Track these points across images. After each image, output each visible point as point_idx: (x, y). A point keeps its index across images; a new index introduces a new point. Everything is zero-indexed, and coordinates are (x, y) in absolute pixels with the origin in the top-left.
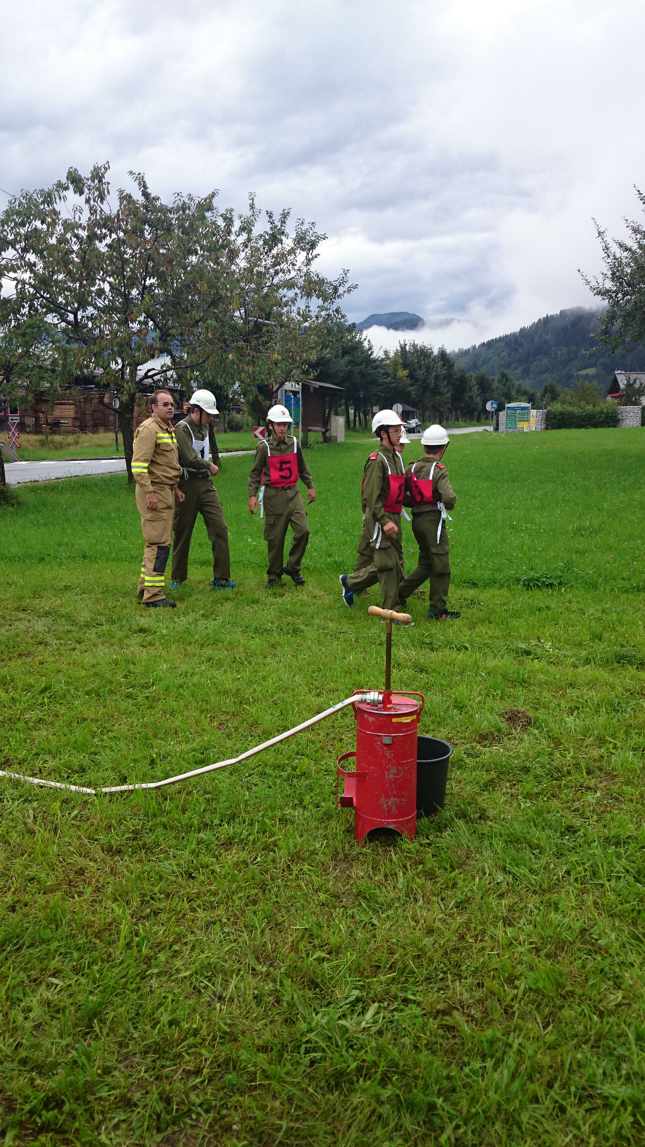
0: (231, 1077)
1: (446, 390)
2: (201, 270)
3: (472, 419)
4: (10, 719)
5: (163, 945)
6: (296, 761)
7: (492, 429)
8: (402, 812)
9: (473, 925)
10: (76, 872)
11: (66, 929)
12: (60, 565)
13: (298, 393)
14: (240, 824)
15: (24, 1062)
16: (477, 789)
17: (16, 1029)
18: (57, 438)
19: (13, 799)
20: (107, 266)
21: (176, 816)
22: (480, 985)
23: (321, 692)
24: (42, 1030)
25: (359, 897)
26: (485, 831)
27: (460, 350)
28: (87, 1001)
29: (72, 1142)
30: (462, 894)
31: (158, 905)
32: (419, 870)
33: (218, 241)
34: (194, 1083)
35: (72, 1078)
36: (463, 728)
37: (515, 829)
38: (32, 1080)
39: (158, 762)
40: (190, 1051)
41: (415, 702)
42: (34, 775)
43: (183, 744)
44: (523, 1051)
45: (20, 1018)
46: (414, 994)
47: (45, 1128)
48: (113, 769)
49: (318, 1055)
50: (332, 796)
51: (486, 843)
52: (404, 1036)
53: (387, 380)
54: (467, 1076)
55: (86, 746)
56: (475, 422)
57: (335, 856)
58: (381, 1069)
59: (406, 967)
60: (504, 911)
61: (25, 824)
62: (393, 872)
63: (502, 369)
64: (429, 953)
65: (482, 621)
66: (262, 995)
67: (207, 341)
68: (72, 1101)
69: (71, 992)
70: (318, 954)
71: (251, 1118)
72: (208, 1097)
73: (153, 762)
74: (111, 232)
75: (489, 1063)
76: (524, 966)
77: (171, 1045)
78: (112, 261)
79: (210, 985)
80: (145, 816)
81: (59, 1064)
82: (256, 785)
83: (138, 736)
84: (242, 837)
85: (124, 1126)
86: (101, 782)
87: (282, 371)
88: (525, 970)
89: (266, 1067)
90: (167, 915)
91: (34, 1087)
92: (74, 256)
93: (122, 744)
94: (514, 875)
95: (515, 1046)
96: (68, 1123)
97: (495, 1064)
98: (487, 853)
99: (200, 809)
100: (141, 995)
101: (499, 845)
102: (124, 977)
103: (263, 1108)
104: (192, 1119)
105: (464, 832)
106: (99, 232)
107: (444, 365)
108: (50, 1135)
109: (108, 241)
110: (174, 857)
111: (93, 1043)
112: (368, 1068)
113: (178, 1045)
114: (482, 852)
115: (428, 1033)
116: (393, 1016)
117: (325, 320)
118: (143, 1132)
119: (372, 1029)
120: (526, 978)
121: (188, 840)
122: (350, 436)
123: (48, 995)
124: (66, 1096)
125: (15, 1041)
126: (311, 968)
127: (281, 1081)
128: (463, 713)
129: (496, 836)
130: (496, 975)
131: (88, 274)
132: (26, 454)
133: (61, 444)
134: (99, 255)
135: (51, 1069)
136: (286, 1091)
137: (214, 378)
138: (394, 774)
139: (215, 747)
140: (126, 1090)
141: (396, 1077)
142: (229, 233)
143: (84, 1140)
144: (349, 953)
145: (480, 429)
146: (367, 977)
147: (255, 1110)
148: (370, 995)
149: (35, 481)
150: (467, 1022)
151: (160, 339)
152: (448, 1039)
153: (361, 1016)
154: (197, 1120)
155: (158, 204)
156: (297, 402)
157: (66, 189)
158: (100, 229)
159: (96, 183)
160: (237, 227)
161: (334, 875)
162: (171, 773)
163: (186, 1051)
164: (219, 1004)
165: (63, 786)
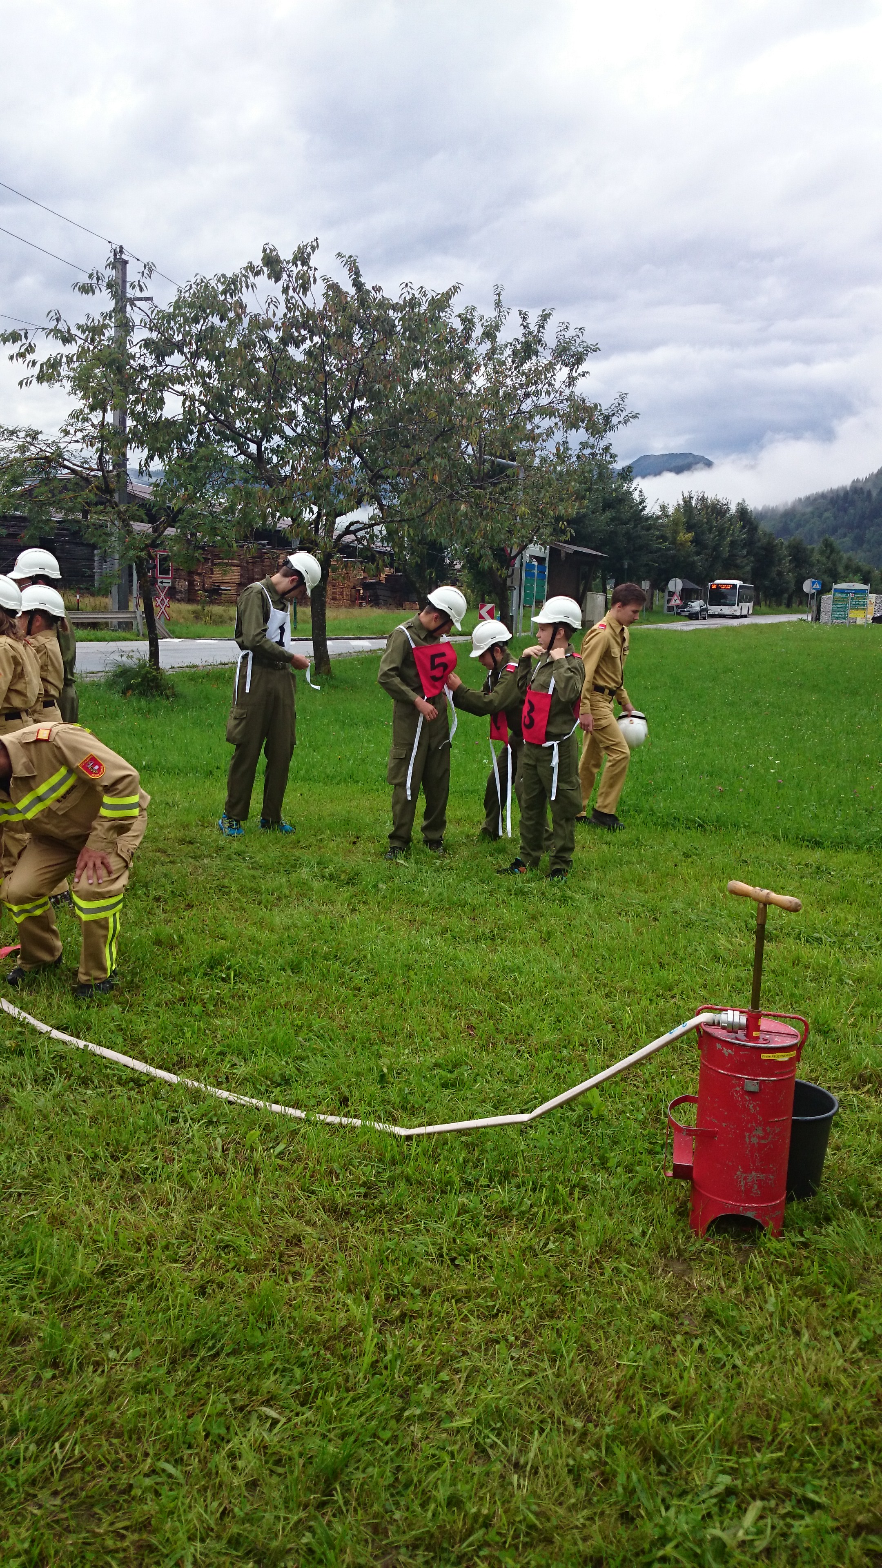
1: (745, 561)
2: (427, 390)
3: (779, 604)
4: (182, 999)
5: (425, 1370)
7: (810, 619)
8: (767, 1194)
10: (287, 1241)
11: (282, 1333)
13: (544, 559)
14: (518, 1187)
15: (235, 1542)
16: (865, 1161)
17: (220, 1486)
18: (217, 609)
19: (192, 1119)
20: (303, 380)
21: (424, 1166)
23: (610, 992)
24: (259, 1491)
25: (710, 1321)
27: (766, 507)
28: (320, 1451)
30: (869, 1329)
31: (410, 1305)
32: (796, 1284)
33: (452, 351)
39: (391, 1079)
40: (481, 1553)
41: (793, 1030)
42: (219, 1085)
43: (422, 1054)
45: (224, 1467)
46: (816, 1492)
48: (329, 1084)
52: (808, 1563)
53: (662, 546)
55: (289, 1047)
56: (783, 607)
57: (664, 1252)
61: (210, 1158)
62: (757, 1285)
63: (825, 536)
64: (830, 1424)
65: (837, 900)
66: (581, 1468)
67: (430, 486)
69: (296, 1434)
70: (661, 1409)
73: (382, 1078)
74: (312, 334)
77: (452, 1539)
78: (309, 374)
79: (499, 1442)
80: (380, 1161)
81: (288, 1552)
84: (523, 1209)
86: (313, 1101)
90: (425, 1321)
92: (260, 365)
99: (457, 1158)
100: (400, 1449)
102: (372, 1416)
105: (859, 1230)
106: (296, 334)
107: (744, 527)
109: (307, 345)
110: (427, 1230)
111: (335, 1521)
113: (462, 1541)
116: (787, 1526)
117: (588, 461)
119: (757, 1544)
121: (447, 1206)
123: (263, 1435)
125: (220, 1505)
126: (653, 1431)
131: (277, 391)
132: (177, 629)
133: (221, 617)
134: (293, 366)
137: (438, 536)
138: (759, 1138)
139: (468, 1065)
142: (467, 338)
144: (708, 1414)
145: (794, 618)
146: (739, 1456)
148: (747, 1486)
149: (194, 666)
151: (368, 481)
153: (736, 1519)
155: (377, 296)
156: (542, 572)
157: (257, 274)
158: (298, 330)
159: (300, 267)
160: (478, 332)
161: (666, 1281)
162: (410, 1097)
163: (477, 1551)
164: (516, 1477)
165: (261, 1104)
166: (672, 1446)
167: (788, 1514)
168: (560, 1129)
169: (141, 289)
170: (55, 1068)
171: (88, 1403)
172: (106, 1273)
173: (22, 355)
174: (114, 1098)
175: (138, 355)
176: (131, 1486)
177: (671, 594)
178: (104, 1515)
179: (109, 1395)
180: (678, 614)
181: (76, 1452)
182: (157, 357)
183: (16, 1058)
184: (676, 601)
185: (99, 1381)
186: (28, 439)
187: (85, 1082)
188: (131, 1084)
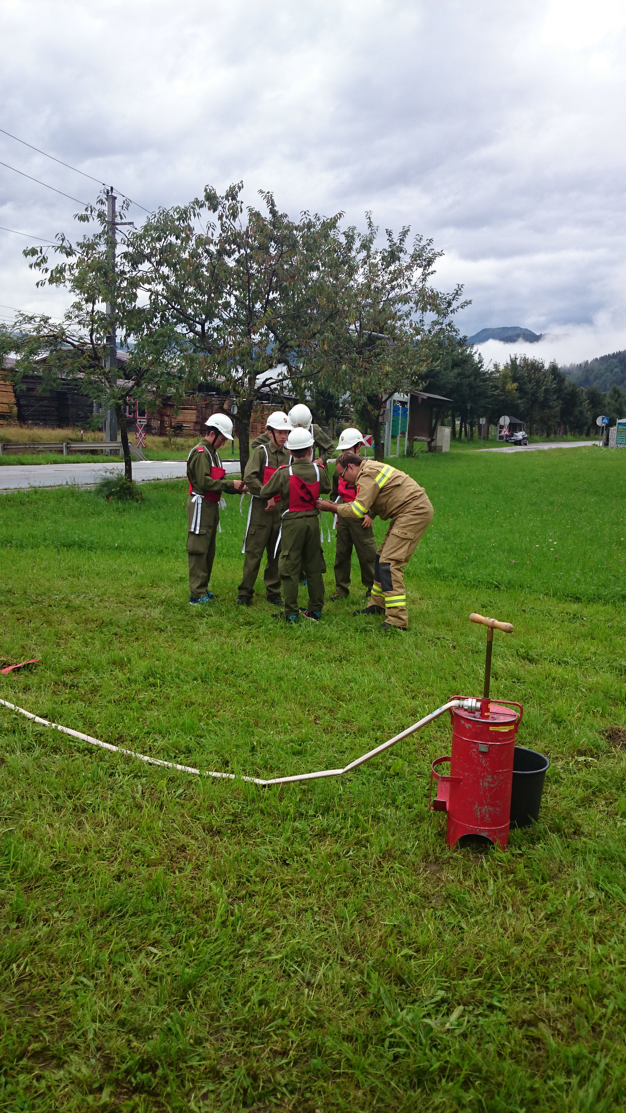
0: (316, 1062)
1: (556, 403)
2: (322, 286)
3: (581, 433)
4: (126, 698)
5: (257, 926)
6: (390, 761)
7: (601, 444)
8: (495, 821)
9: (562, 938)
10: (178, 849)
11: (167, 903)
12: (177, 557)
13: (406, 403)
14: (333, 817)
15: (122, 1023)
16: (573, 805)
17: (116, 991)
18: (180, 440)
19: (124, 774)
20: (234, 280)
21: (273, 803)
22: (568, 1000)
23: (416, 695)
24: (141, 995)
25: (449, 900)
26: (579, 846)
27: (571, 365)
28: (183, 972)
29: (163, 1105)
30: (552, 906)
31: (252, 887)
32: (510, 879)
33: (339, 258)
34: (281, 1063)
35: (166, 1044)
36: (561, 743)
37: (610, 847)
38: (129, 1041)
39: (259, 749)
40: (277, 1032)
41: (513, 712)
42: (144, 753)
43: (282, 734)
44: (611, 1072)
45: (121, 981)
46: (500, 1002)
47: (138, 1089)
48: (217, 753)
49: (402, 1050)
50: (425, 799)
51: (580, 858)
52: (488, 1043)
53: (495, 393)
54: (551, 1090)
55: (193, 729)
56: (584, 436)
57: (426, 856)
58: (464, 1073)
59: (492, 973)
60: (595, 928)
61: (134, 798)
62: (484, 879)
63: (615, 385)
64: (517, 962)
65: (584, 636)
66: (349, 986)
67: (322, 352)
68: (165, 1066)
69: (168, 963)
70: (406, 951)
71: (333, 1104)
72: (293, 1078)
73: (253, 749)
74: (239, 247)
75: (575, 1080)
76: (614, 985)
77: (260, 1023)
78: (239, 276)
79: (299, 970)
80: (244, 800)
81: (155, 1029)
82: (350, 781)
83: (241, 723)
84: (335, 830)
85: (212, 1096)
86: (205, 764)
87: (392, 382)
88: (615, 990)
89: (350, 1055)
90: (261, 897)
91: (131, 1048)
92: (204, 269)
93: (225, 729)
94: (607, 893)
95: (602, 1066)
96: (160, 1087)
97: (580, 1082)
98: (580, 869)
99: (296, 798)
100: (234, 973)
101: (592, 861)
102: (219, 953)
103: (346, 1096)
104: (277, 1098)
105: (557, 846)
106: (228, 248)
107: (554, 379)
108: (143, 1096)
109: (236, 255)
110: (271, 843)
111: (187, 1013)
112: (451, 1070)
113: (266, 1025)
114: (574, 867)
115: (513, 1042)
116: (478, 1021)
117: (437, 335)
118: (230, 1105)
119: (456, 1031)
120: (616, 998)
121: (284, 828)
122: (455, 446)
123: (147, 962)
124: (160, 1060)
125: (115, 1002)
126: (398, 964)
127: (364, 1071)
128: (561, 728)
129: (590, 853)
130: (585, 992)
131: (217, 287)
132: (150, 454)
133: (182, 445)
134: (228, 270)
135: (147, 1034)
136: (370, 1082)
137: (326, 387)
138: (489, 783)
139: (312, 740)
140: (216, 1062)
141: (479, 1082)
142: (350, 249)
143: (174, 1105)
144: (436, 953)
145: (589, 443)
146: (453, 979)
147: (339, 1097)
148: (456, 997)
149: (158, 479)
150: (553, 1035)
151: (279, 350)
152: (533, 1050)
153: (445, 1017)
154: (282, 1100)
155: (285, 221)
156: (405, 412)
157: (201, 206)
158: (229, 245)
159: (230, 201)
160: (357, 244)
161: (425, 876)
162: (270, 761)
163: (274, 1031)
164: (307, 990)
165: (170, 765)
166: (410, 973)
167: (480, 1014)
168: (368, 781)
169: (121, 218)
170: (36, 741)
171: (36, 943)
172: (56, 867)
173: (38, 265)
174: (73, 761)
175: (119, 264)
176: (59, 991)
177: (502, 427)
178: (41, 1007)
179: (52, 938)
180: (507, 441)
181: (27, 970)
182: (132, 265)
183: (11, 735)
184: (505, 432)
185: (45, 929)
186: (42, 323)
187: (55, 750)
188: (86, 752)
